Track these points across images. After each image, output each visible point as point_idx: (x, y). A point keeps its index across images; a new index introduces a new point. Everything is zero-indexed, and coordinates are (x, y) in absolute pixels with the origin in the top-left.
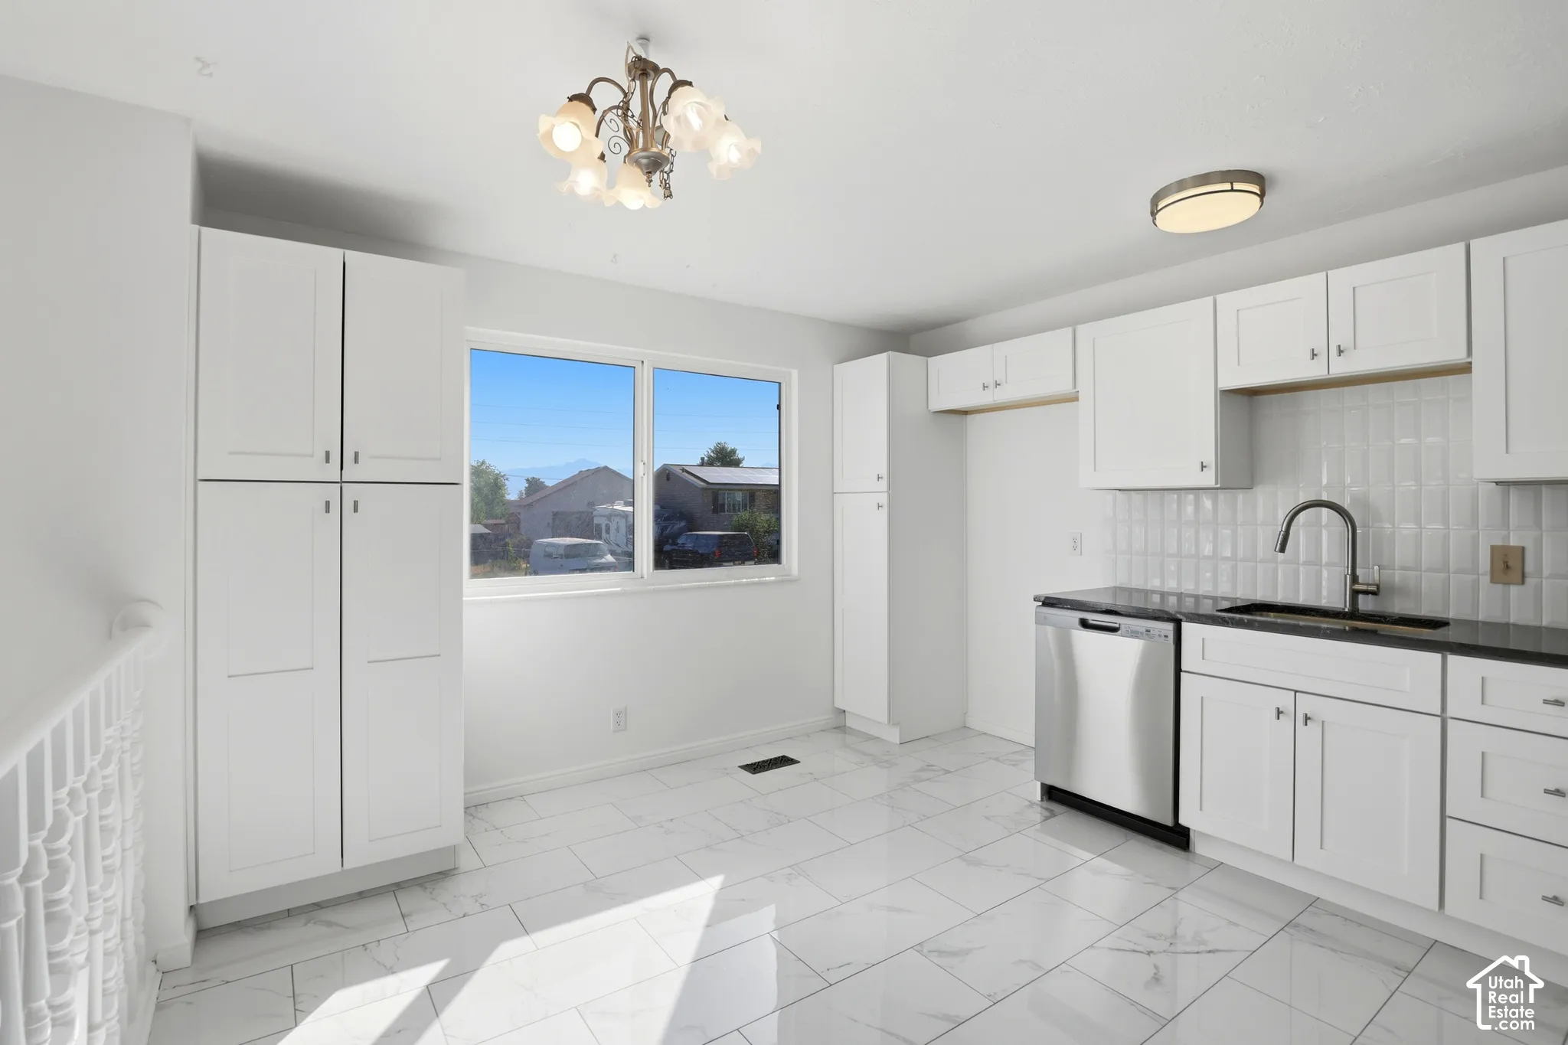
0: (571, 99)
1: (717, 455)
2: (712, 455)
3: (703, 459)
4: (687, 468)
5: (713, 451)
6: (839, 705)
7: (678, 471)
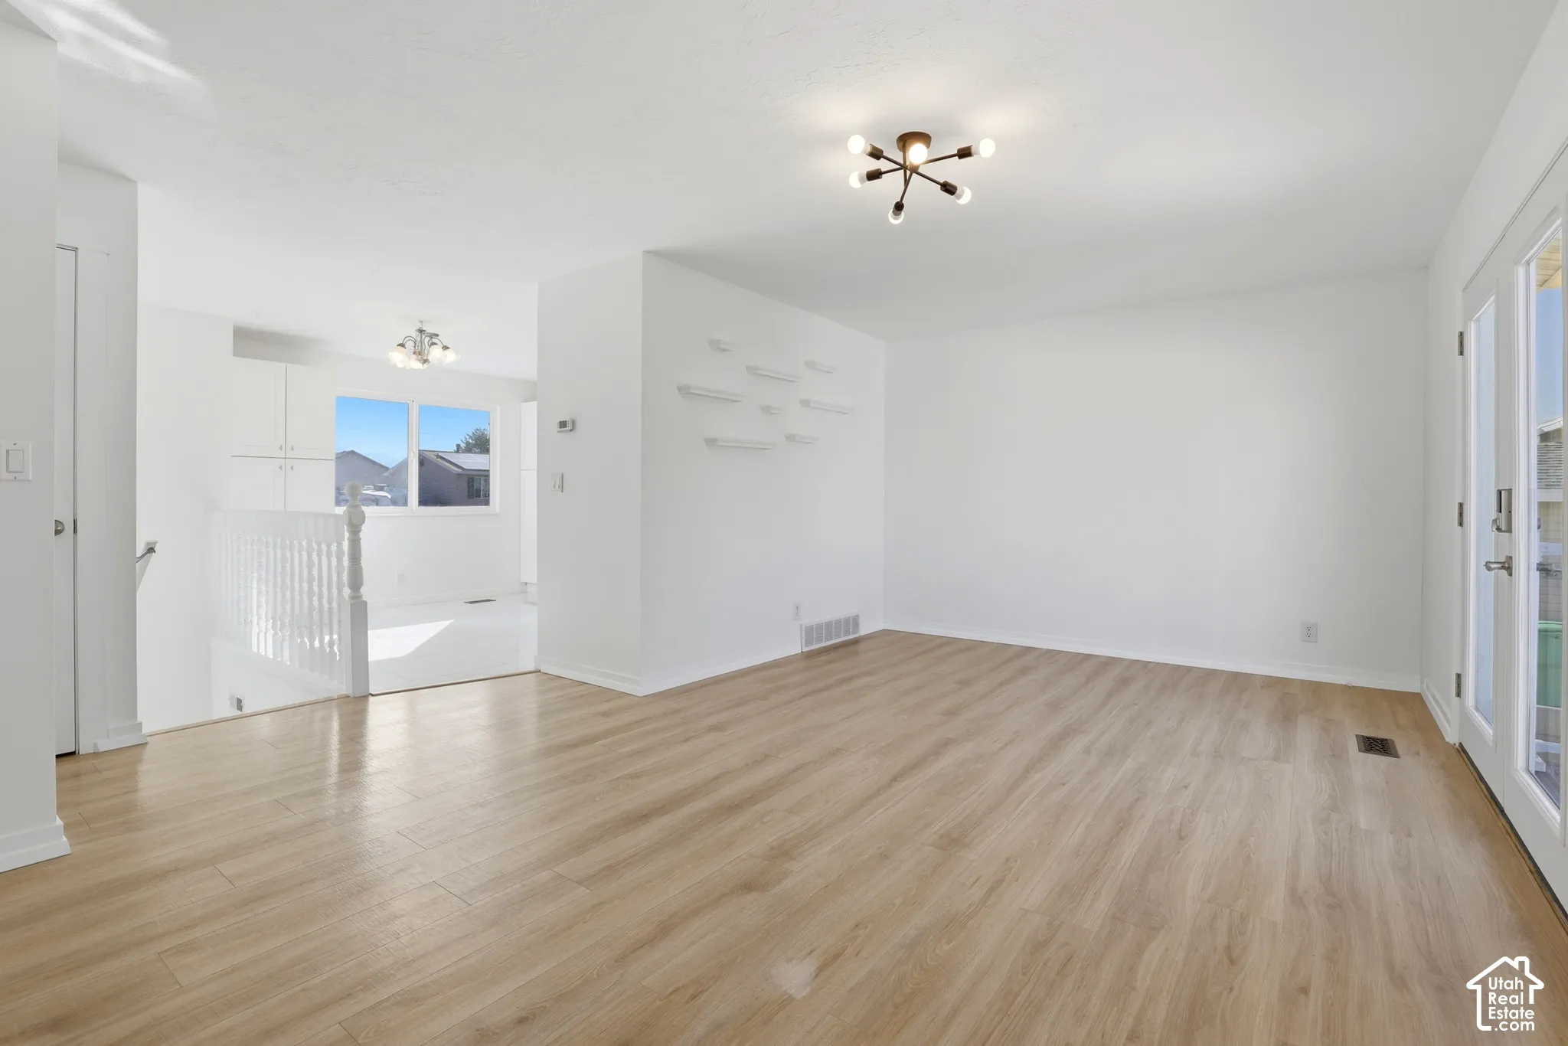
0: (398, 345)
1: (476, 442)
2: (470, 441)
3: (458, 446)
4: (440, 454)
5: (471, 438)
6: (523, 580)
7: (432, 456)
